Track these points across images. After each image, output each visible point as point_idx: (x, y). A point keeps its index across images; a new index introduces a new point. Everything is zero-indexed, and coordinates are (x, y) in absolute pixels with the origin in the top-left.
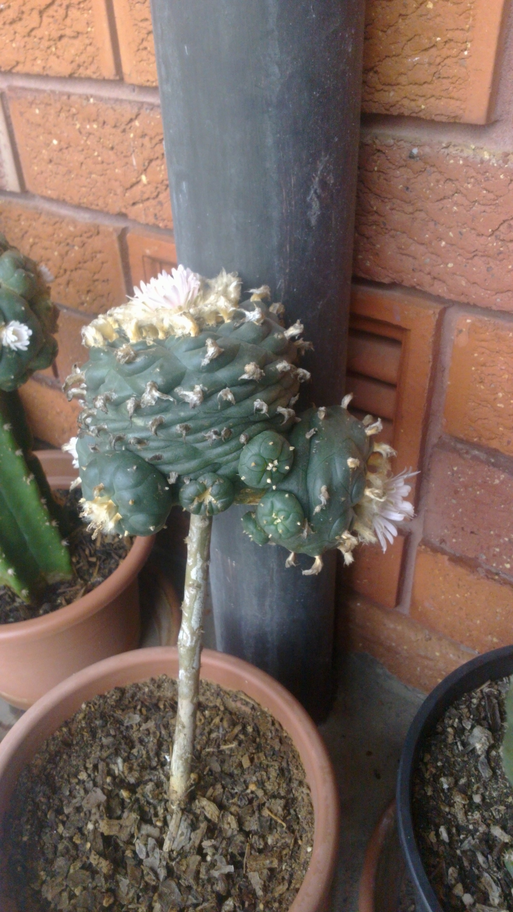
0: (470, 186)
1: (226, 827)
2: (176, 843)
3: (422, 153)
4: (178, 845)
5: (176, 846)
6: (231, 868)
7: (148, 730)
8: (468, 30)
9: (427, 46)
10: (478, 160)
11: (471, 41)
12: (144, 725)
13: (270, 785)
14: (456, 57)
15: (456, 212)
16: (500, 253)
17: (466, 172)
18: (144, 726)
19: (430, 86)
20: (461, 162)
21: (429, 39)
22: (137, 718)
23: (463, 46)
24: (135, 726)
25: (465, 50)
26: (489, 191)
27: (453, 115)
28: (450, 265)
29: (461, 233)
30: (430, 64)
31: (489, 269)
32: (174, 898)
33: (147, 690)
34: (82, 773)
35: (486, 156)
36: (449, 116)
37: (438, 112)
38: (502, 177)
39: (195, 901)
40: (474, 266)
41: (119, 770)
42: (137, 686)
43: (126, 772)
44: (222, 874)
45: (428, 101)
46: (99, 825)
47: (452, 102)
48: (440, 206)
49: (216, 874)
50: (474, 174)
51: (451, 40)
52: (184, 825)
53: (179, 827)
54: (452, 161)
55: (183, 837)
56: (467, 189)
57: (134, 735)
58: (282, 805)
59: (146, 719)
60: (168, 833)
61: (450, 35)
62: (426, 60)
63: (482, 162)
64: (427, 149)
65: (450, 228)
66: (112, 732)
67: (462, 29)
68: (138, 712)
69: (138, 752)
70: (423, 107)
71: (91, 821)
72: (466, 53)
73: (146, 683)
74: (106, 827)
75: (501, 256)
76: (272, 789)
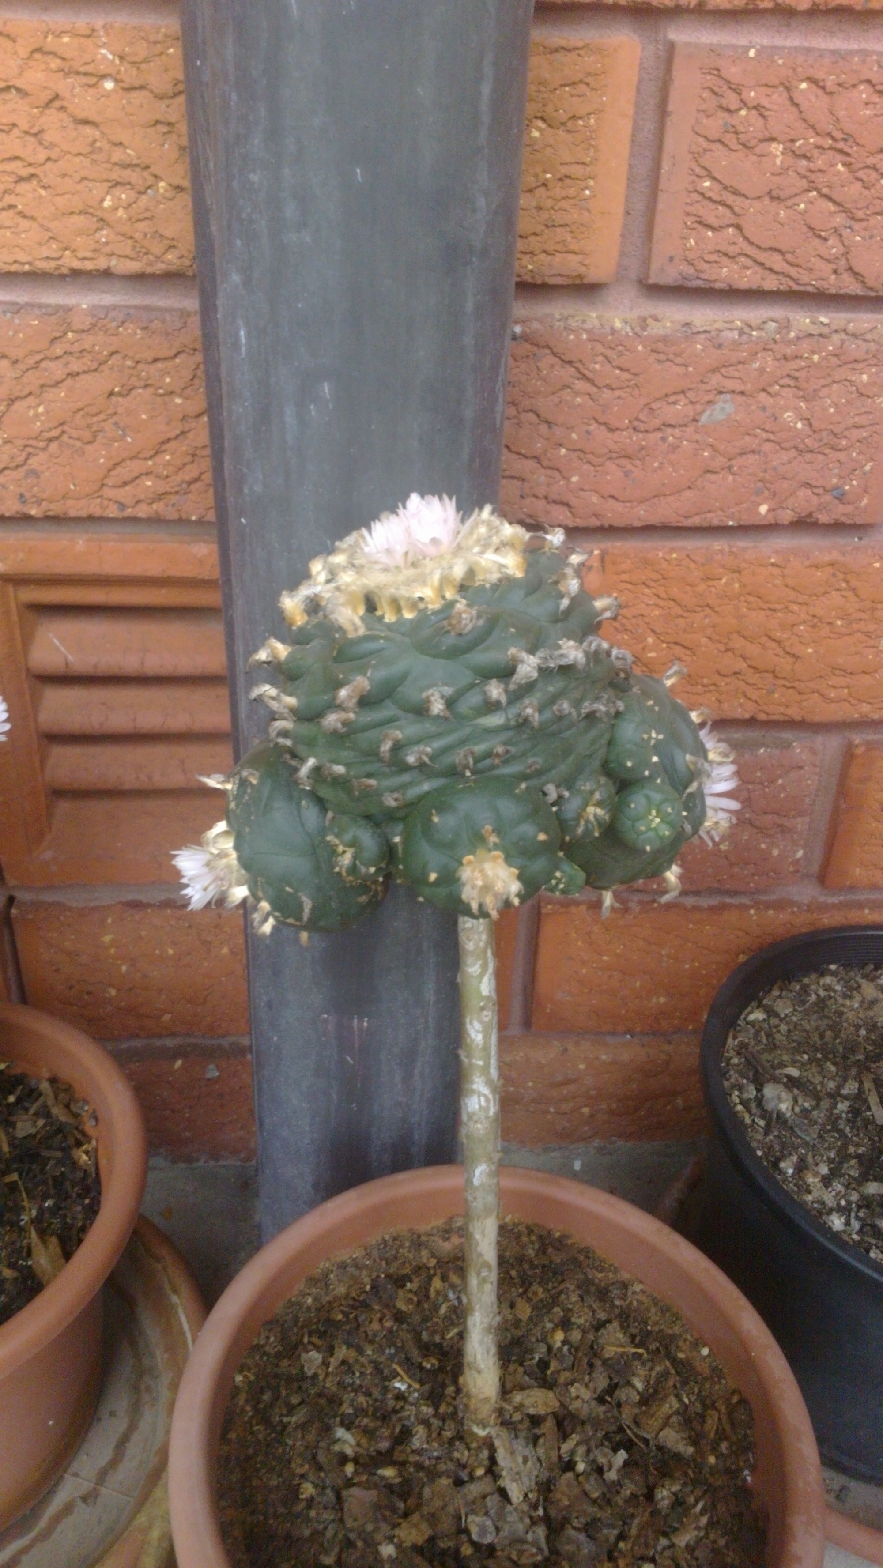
0: (597, 366)
1: (577, 1404)
2: (525, 1479)
3: (528, 331)
4: (530, 1480)
5: (528, 1483)
6: (622, 1456)
7: (343, 1362)
8: (591, 163)
9: (534, 185)
10: (608, 329)
11: (593, 178)
12: (332, 1360)
13: (580, 1317)
14: (573, 198)
15: (579, 405)
16: (643, 448)
17: (592, 349)
18: (334, 1362)
19: (538, 239)
20: (585, 336)
21: (536, 176)
22: (315, 1356)
23: (582, 185)
24: (320, 1371)
25: (586, 188)
26: (621, 369)
27: (574, 274)
28: (575, 479)
29: (588, 432)
30: (539, 208)
31: (627, 474)
32: (586, 1551)
33: (310, 1301)
34: (303, 1485)
35: (618, 324)
36: (568, 277)
37: (554, 272)
38: (640, 348)
39: (616, 1532)
40: (607, 474)
41: (351, 1446)
42: (291, 1304)
43: (364, 1441)
44: (619, 1471)
45: (535, 258)
46: (399, 1537)
47: (571, 257)
48: (556, 400)
49: (612, 1475)
50: (603, 350)
51: (567, 177)
52: (520, 1447)
53: (512, 1453)
54: (572, 337)
55: (529, 1464)
56: (594, 371)
57: (328, 1385)
58: (618, 1328)
59: (331, 1351)
60: (504, 1473)
61: (564, 170)
62: (534, 204)
63: (613, 331)
64: (536, 325)
65: (571, 428)
66: (295, 1400)
67: (583, 163)
68: (311, 1347)
69: (352, 1405)
70: (530, 267)
71: (380, 1544)
72: (587, 192)
73: (301, 1291)
74: (414, 1532)
75: (643, 453)
76: (586, 1321)
